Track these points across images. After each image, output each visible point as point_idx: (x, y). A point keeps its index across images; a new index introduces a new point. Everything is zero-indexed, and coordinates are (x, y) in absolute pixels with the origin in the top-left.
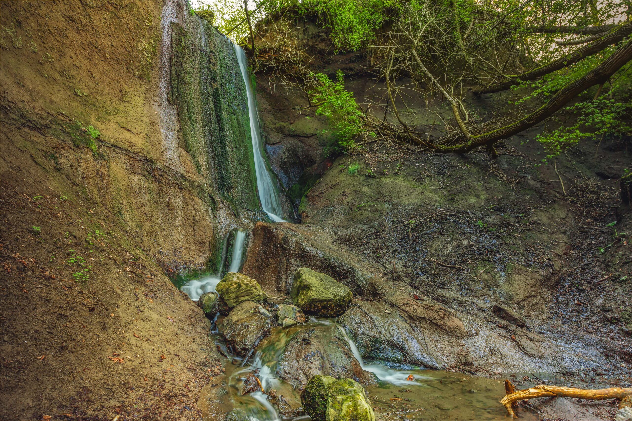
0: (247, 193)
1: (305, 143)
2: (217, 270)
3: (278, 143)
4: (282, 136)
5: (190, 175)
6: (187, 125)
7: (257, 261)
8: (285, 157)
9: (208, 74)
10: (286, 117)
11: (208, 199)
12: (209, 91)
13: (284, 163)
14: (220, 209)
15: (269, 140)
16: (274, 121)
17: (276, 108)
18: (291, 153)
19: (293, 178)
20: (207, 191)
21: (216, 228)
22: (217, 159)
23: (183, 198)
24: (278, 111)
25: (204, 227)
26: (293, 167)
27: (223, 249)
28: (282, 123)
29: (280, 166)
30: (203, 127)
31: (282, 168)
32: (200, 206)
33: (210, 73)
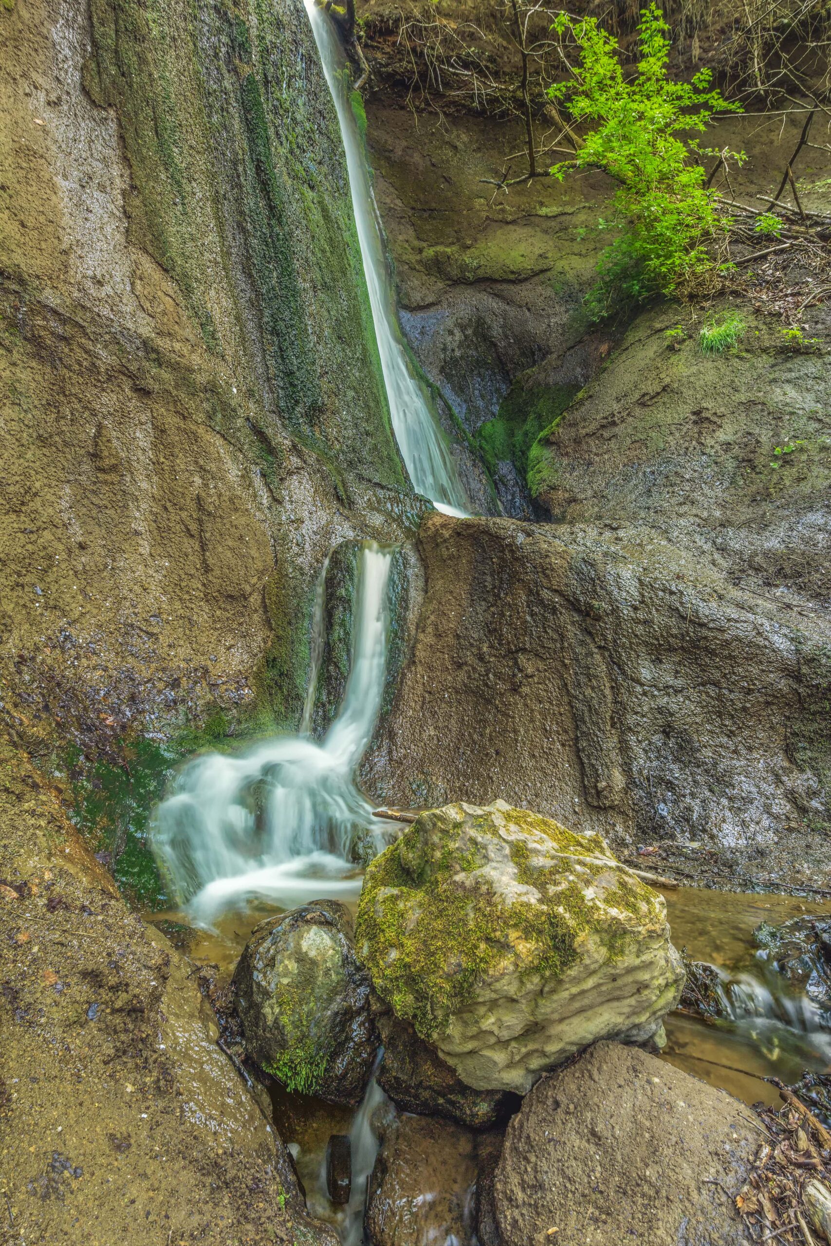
0: (367, 434)
1: (509, 302)
2: (298, 697)
3: (432, 304)
4: (440, 285)
5: (177, 346)
6: (156, 179)
7: (460, 666)
8: (456, 344)
10: (449, 230)
11: (246, 436)
12: (226, 84)
13: (455, 362)
14: (290, 473)
15: (407, 295)
16: (416, 243)
17: (419, 206)
18: (469, 332)
19: (480, 403)
20: (240, 412)
21: (281, 540)
22: (267, 312)
23: (155, 427)
24: (426, 215)
25: (241, 538)
26: (479, 375)
27: (311, 616)
28: (440, 248)
29: (442, 370)
30: (216, 200)
31: (449, 377)
32: (219, 459)
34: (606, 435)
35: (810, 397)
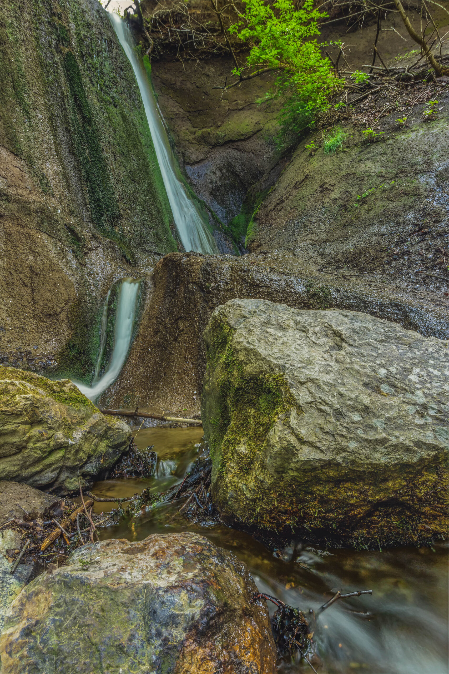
0: (151, 228)
1: (243, 151)
3: (203, 160)
4: (206, 149)
5: (20, 191)
6: (14, 111)
8: (217, 179)
9: (51, 33)
10: (209, 120)
11: (63, 233)
12: (56, 59)
13: (217, 188)
14: (91, 250)
15: (188, 157)
16: (193, 130)
17: (192, 110)
18: (224, 171)
19: (234, 208)
20: (62, 222)
21: (83, 284)
22: (83, 171)
23: (6, 233)
24: (196, 114)
25: (55, 284)
26: (232, 193)
28: (205, 130)
29: (211, 194)
30: (51, 118)
31: (215, 197)
32: (44, 246)
33: (54, 30)
34: (279, 208)
35: (378, 165)
